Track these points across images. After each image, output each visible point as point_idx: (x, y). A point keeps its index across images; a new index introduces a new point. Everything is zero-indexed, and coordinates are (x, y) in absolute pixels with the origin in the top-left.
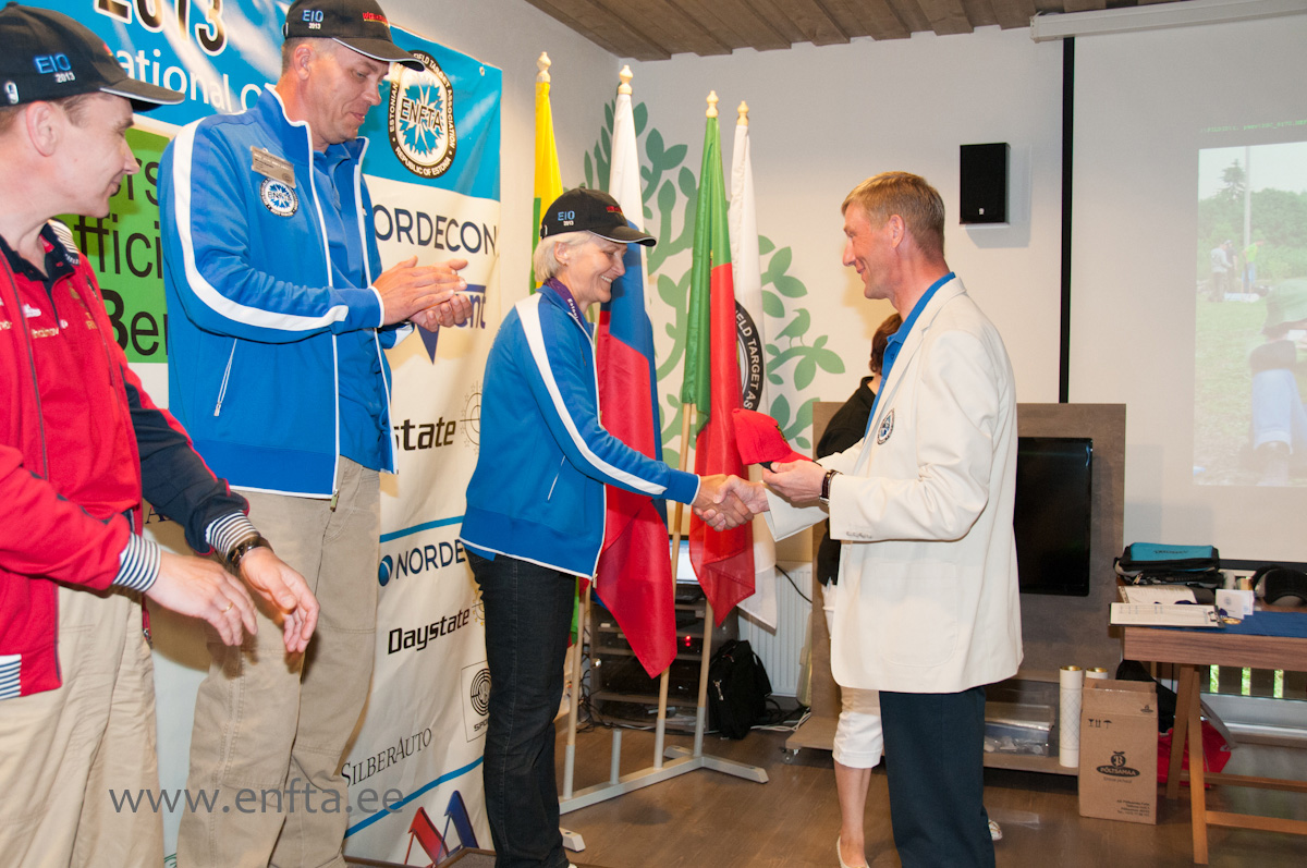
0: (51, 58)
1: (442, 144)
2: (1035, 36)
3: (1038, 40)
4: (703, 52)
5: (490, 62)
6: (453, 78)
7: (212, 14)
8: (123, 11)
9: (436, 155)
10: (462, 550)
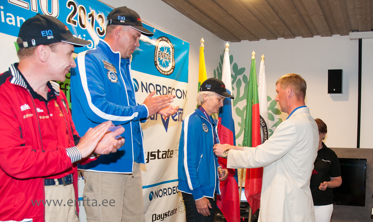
0: (46, 31)
1: (171, 65)
2: (351, 38)
3: (351, 39)
4: (250, 40)
5: (186, 41)
6: (174, 45)
7: (102, 24)
8: (74, 23)
9: (169, 68)
10: (175, 190)
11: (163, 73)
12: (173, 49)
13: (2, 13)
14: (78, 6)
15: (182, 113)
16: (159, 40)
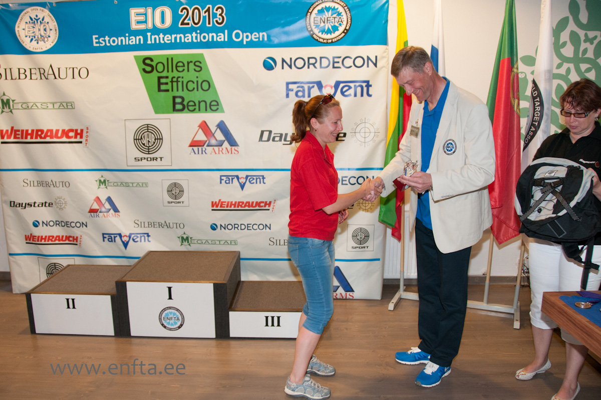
1: (342, 29)
7: (220, 15)
8: (188, 24)
9: (337, 33)
10: (346, 181)
11: (325, 41)
12: (346, 8)
13: (127, 38)
14: (191, 9)
15: (366, 86)
16: (317, 4)
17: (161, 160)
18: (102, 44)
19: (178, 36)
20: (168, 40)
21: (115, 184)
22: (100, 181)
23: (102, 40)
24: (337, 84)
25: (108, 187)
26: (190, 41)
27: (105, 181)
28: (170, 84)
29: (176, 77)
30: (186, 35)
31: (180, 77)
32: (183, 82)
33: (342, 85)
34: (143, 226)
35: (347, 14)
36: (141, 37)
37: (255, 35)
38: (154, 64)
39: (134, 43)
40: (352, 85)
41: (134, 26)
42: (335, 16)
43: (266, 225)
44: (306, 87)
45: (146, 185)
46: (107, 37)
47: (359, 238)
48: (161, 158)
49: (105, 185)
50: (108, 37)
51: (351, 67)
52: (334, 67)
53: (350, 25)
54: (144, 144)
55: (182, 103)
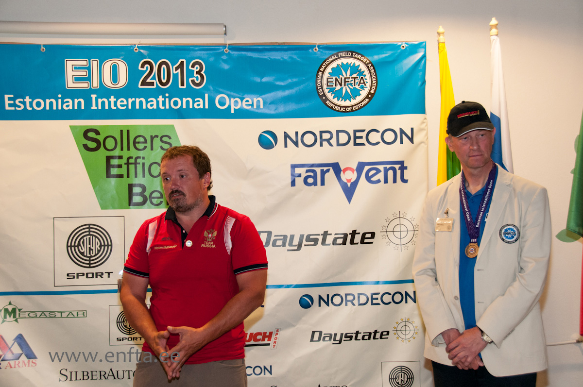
6: (372, 58)
7: (197, 73)
8: (152, 84)
9: (358, 99)
10: (377, 299)
11: (342, 109)
12: (370, 65)
13: (60, 101)
14: (156, 65)
15: (400, 168)
16: (330, 60)
17: (109, 277)
18: (19, 107)
19: (138, 100)
20: (122, 106)
21: (31, 315)
22: (6, 310)
23: (20, 102)
24: (361, 166)
25: (19, 320)
26: (155, 107)
27: (14, 310)
28: (125, 167)
29: (134, 158)
30: (149, 100)
31: (139, 157)
32: (143, 164)
33: (367, 168)
34: (74, 377)
35: (371, 73)
36: (82, 100)
37: (247, 101)
38: (101, 138)
39: (71, 108)
40: (381, 167)
41: (70, 84)
42: (355, 76)
43: (265, 368)
44: (318, 170)
45: (84, 314)
46: (27, 97)
47: (398, 381)
48: (109, 273)
49: (14, 317)
50: (30, 98)
51: (378, 143)
52: (355, 144)
53: (376, 87)
54: (82, 254)
55: (142, 194)
